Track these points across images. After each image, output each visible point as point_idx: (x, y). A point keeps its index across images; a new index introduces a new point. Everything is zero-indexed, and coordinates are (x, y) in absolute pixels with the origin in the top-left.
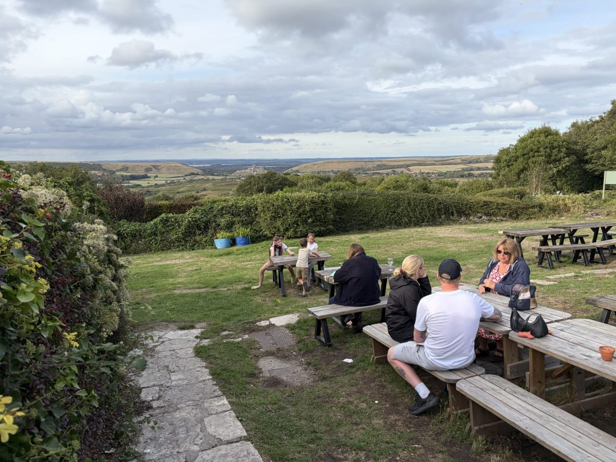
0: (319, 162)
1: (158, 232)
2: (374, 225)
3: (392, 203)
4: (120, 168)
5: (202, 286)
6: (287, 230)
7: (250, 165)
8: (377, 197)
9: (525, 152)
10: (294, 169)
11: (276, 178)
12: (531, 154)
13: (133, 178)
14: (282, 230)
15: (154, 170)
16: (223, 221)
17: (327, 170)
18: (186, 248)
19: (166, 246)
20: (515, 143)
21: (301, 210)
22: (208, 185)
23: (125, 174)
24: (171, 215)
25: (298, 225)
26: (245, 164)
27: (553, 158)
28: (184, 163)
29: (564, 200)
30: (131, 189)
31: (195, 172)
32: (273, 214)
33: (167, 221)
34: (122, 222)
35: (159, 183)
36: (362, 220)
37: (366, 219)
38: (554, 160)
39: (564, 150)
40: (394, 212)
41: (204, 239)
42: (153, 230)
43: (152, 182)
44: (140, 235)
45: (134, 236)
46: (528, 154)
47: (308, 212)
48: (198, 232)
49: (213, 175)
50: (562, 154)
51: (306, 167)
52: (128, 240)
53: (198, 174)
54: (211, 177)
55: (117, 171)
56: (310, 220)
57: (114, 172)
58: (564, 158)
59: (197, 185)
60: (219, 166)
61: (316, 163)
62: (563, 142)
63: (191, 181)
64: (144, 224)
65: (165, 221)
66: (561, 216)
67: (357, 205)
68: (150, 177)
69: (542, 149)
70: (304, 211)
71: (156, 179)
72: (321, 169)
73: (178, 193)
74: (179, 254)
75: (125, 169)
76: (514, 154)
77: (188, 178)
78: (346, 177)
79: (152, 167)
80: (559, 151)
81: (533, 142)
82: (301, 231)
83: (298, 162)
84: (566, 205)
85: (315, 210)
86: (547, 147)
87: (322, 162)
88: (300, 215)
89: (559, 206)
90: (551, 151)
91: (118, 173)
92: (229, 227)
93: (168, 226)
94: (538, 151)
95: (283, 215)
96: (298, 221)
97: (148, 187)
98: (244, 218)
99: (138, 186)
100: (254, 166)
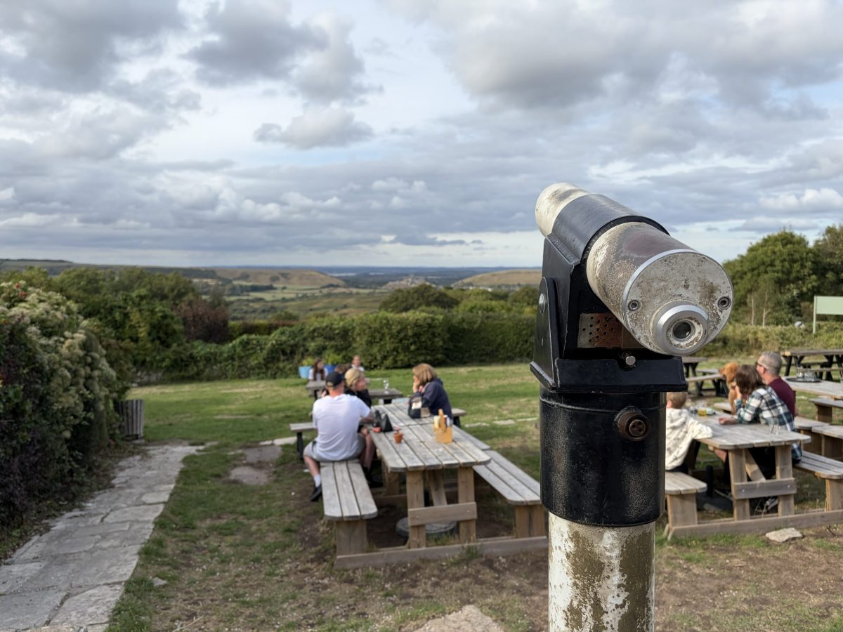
0: (501, 272)
1: (236, 357)
2: (500, 356)
3: (524, 329)
4: (238, 275)
5: (246, 412)
6: (385, 358)
7: (407, 275)
8: (504, 322)
9: (755, 265)
10: (467, 281)
11: (432, 293)
12: (762, 268)
13: (255, 289)
14: (379, 358)
15: (282, 279)
16: (312, 345)
17: (511, 283)
18: (267, 376)
19: (244, 374)
20: (744, 252)
21: (402, 335)
22: (350, 301)
23: (244, 283)
24: (253, 336)
25: (398, 352)
26: (401, 273)
27: (793, 275)
28: (323, 271)
29: (755, 333)
30: (251, 304)
31: (335, 283)
32: (370, 339)
33: (248, 343)
34: (196, 343)
35: (288, 296)
36: (484, 350)
37: (489, 349)
38: (795, 278)
39: (809, 264)
40: (527, 341)
41: (288, 367)
42: (230, 354)
43: (279, 295)
44: (215, 359)
45: (208, 360)
46: (757, 268)
47: (410, 337)
48: (282, 358)
49: (357, 287)
50: (806, 271)
51: (481, 279)
52: (201, 364)
53: (337, 286)
54: (355, 290)
55: (235, 279)
56: (413, 347)
57: (230, 281)
58: (809, 275)
59: (337, 301)
60: (367, 275)
61: (496, 273)
62: (807, 254)
63: (329, 295)
64: (220, 346)
65: (245, 344)
66: (749, 354)
67: (479, 331)
68: (275, 289)
69: (777, 263)
70: (406, 336)
71: (285, 291)
72: (503, 281)
73: (311, 310)
74: (255, 383)
75: (245, 277)
76: (739, 269)
77: (325, 291)
78: (530, 293)
79: (279, 275)
80: (803, 266)
81: (765, 254)
82: (402, 360)
83: (472, 272)
84: (756, 340)
85: (420, 334)
86: (785, 260)
87: (504, 272)
88: (401, 341)
89: (748, 340)
90: (791, 266)
91: (235, 283)
92: (320, 352)
93: (248, 350)
94: (772, 265)
95: (381, 340)
96: (398, 347)
97: (273, 301)
98: (339, 342)
99: (260, 300)
100: (412, 276)
